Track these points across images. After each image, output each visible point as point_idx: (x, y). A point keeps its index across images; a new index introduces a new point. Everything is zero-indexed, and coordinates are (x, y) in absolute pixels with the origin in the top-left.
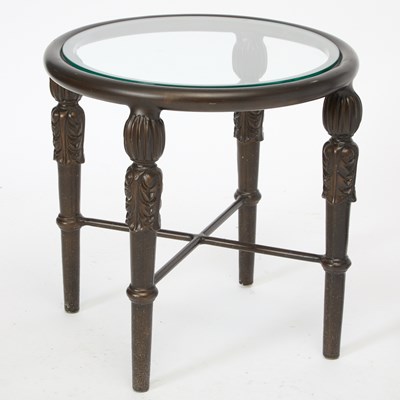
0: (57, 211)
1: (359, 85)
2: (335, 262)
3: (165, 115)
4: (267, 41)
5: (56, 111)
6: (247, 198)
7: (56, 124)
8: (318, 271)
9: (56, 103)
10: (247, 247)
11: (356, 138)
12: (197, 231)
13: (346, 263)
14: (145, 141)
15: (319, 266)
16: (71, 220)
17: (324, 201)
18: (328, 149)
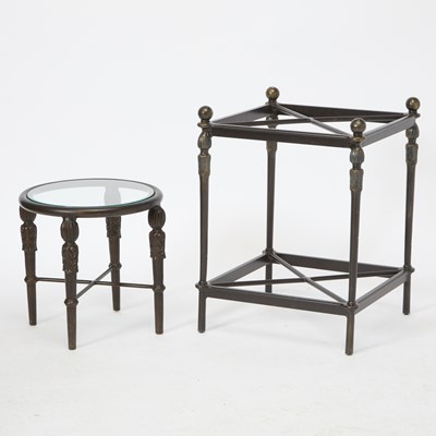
0: (24, 275)
1: (163, 205)
2: (158, 287)
3: (78, 220)
4: (120, 189)
5: (22, 226)
6: (115, 266)
7: (23, 232)
8: (151, 293)
9: (22, 223)
10: (116, 285)
11: (163, 229)
12: (93, 279)
13: (163, 288)
14: (70, 233)
15: (151, 290)
16: (31, 279)
17: (151, 259)
18: (151, 234)
